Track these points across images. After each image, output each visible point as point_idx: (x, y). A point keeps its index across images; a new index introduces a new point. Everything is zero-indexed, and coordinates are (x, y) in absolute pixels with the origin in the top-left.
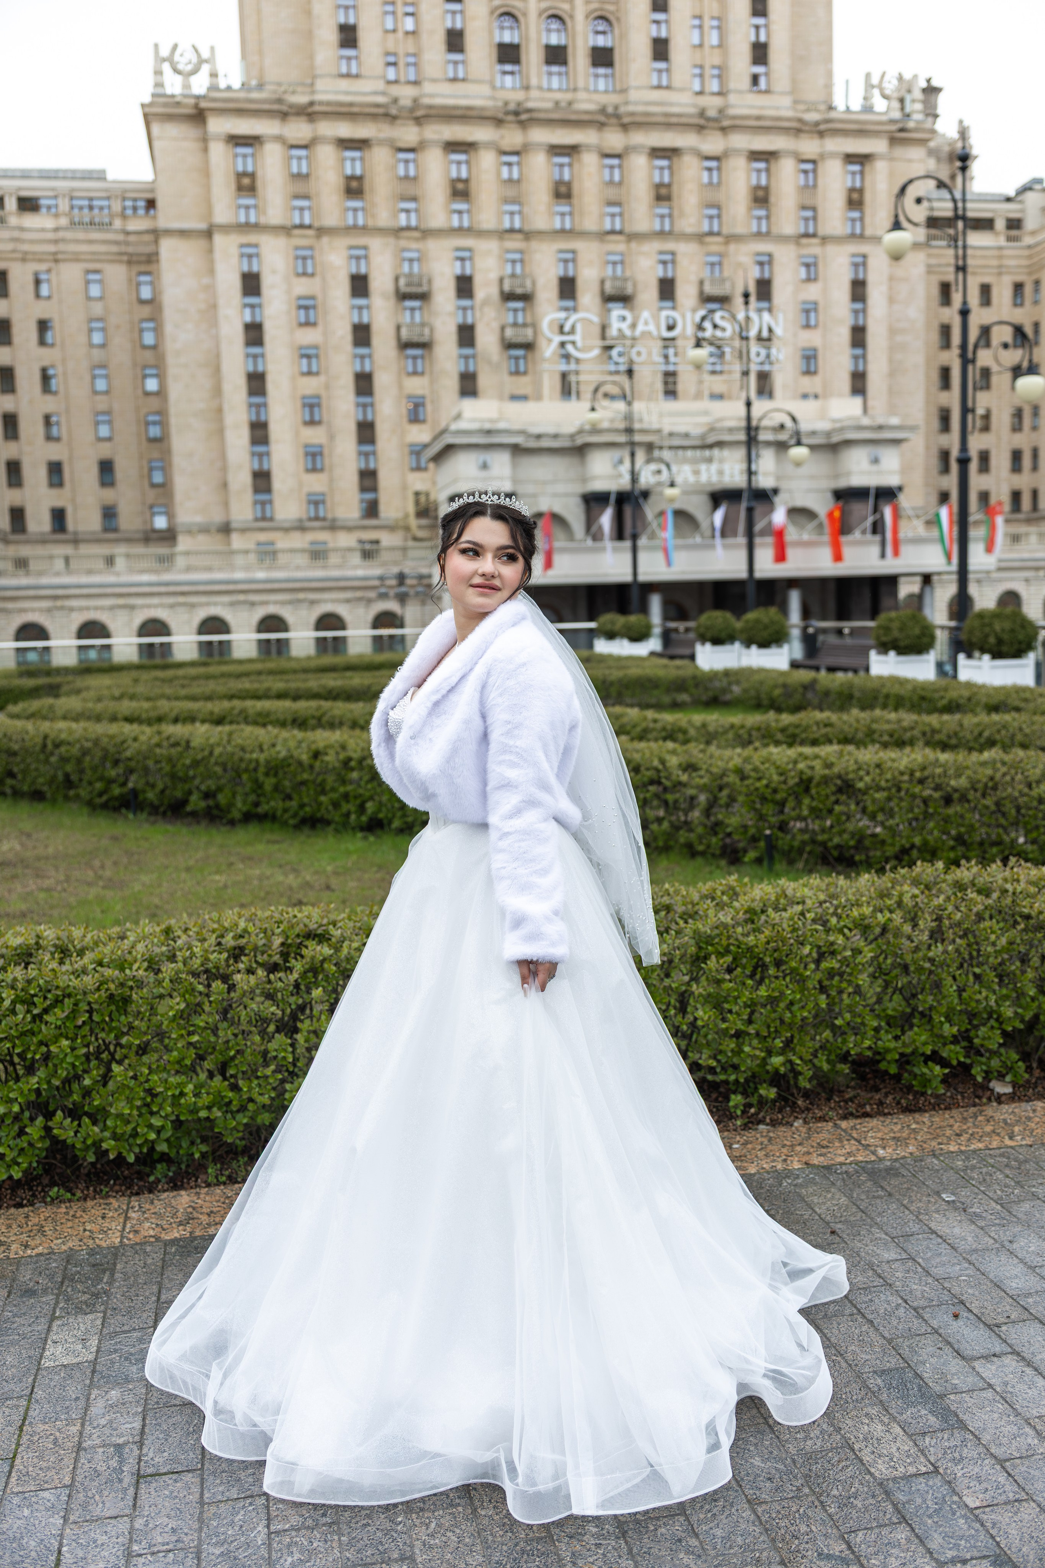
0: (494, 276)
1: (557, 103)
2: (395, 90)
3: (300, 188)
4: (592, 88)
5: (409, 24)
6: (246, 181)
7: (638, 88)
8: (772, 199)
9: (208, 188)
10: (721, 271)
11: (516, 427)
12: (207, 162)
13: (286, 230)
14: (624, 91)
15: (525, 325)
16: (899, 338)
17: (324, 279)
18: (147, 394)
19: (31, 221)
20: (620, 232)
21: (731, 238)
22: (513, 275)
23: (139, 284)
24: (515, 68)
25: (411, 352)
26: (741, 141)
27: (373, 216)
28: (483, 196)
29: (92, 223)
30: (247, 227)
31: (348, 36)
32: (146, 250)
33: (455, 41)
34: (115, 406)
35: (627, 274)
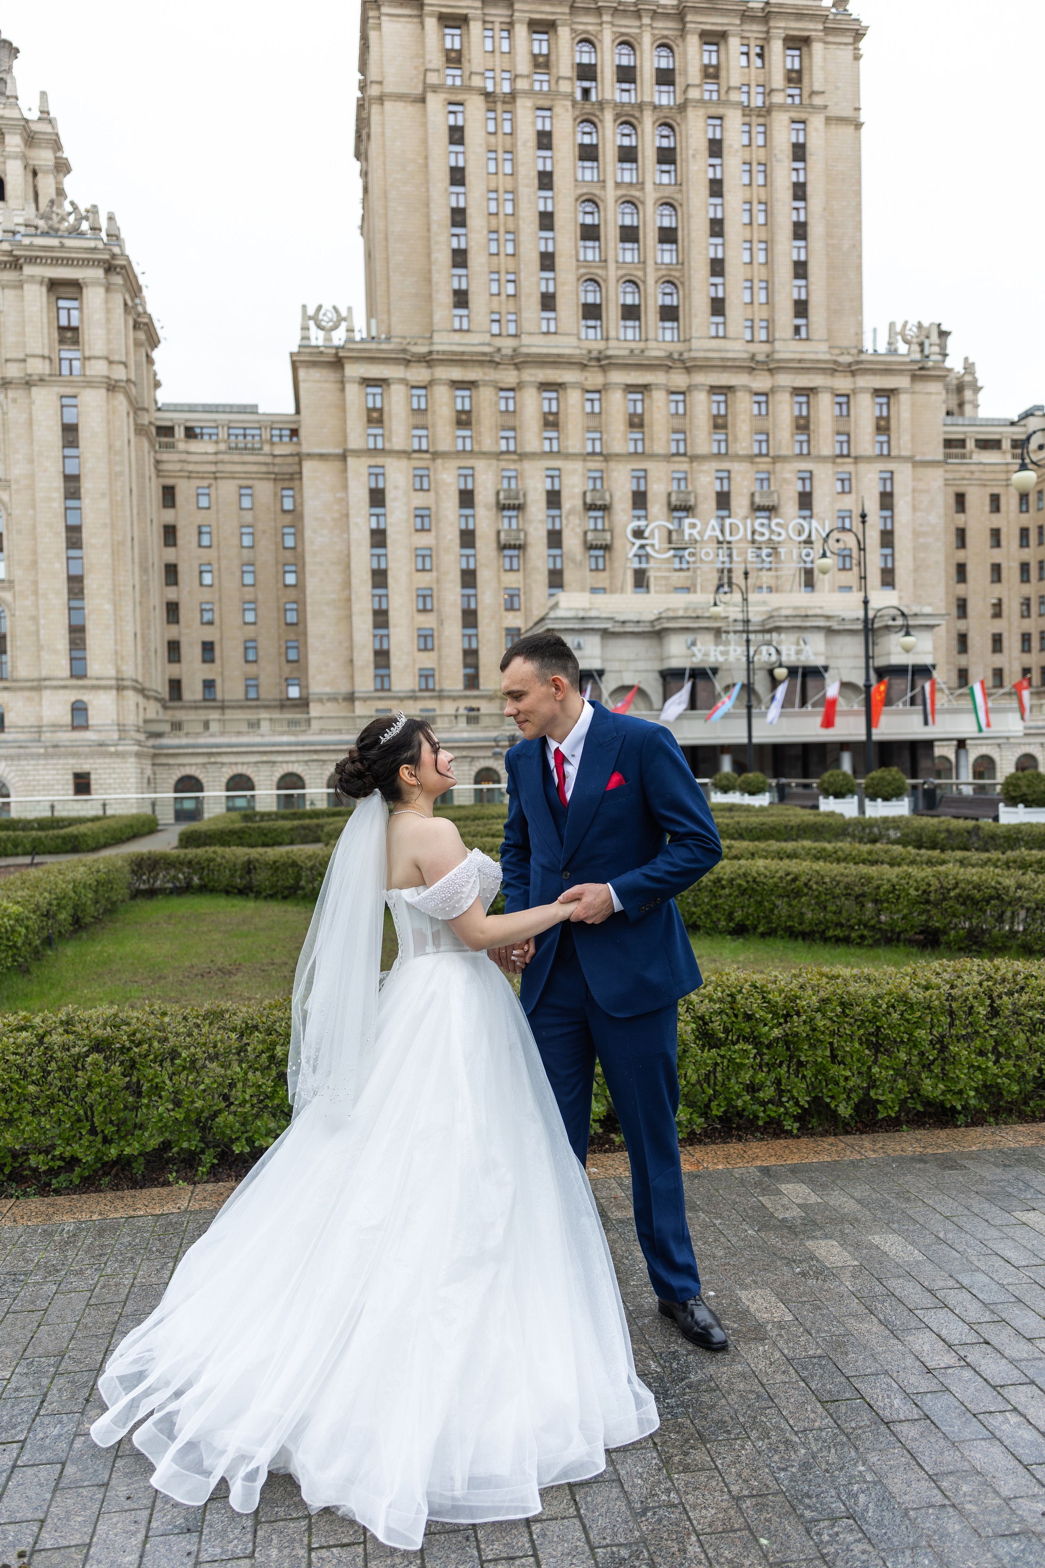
0: (578, 490)
1: (632, 351)
2: (498, 342)
3: (419, 420)
4: (660, 338)
5: (510, 289)
6: (375, 415)
7: (699, 338)
8: (812, 427)
9: (344, 421)
10: (769, 486)
11: (604, 615)
12: (344, 400)
13: (407, 454)
14: (688, 340)
15: (604, 530)
16: (921, 540)
17: (437, 494)
18: (286, 586)
19: (195, 446)
20: (685, 455)
21: (776, 459)
22: (594, 490)
23: (282, 497)
24: (598, 323)
25: (507, 552)
26: (786, 380)
27: (479, 443)
28: (570, 427)
29: (246, 448)
30: (375, 452)
31: (461, 299)
32: (290, 470)
33: (548, 302)
34: (260, 597)
35: (690, 488)
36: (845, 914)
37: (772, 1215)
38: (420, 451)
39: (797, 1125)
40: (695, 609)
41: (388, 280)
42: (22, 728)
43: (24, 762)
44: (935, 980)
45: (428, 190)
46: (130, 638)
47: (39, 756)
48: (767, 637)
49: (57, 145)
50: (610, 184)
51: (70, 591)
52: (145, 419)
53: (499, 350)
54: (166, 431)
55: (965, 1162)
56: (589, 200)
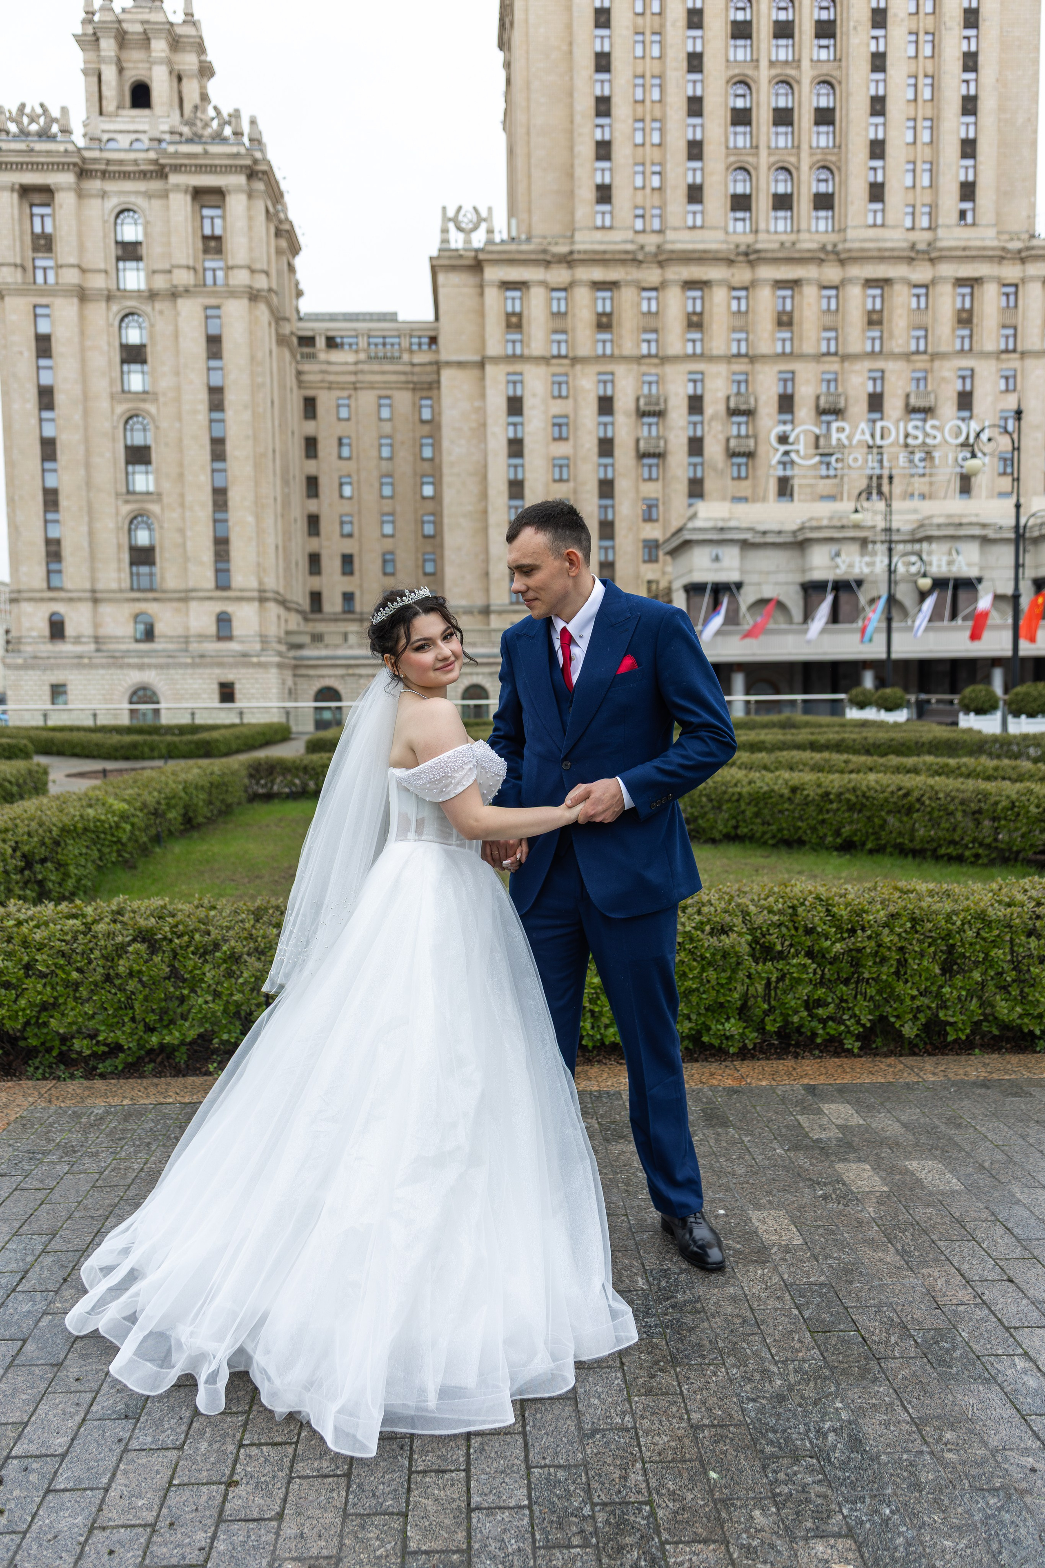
0: (721, 395)
1: (782, 244)
2: (642, 239)
3: (559, 324)
4: (813, 229)
5: (656, 181)
6: (514, 320)
7: (855, 227)
8: (975, 320)
9: (482, 326)
10: (926, 386)
11: (744, 525)
12: (482, 305)
13: (545, 360)
14: (842, 230)
15: (747, 436)
17: (575, 401)
18: (424, 498)
19: (336, 356)
20: (836, 354)
21: (935, 356)
22: (738, 393)
23: (421, 407)
24: (747, 215)
25: (647, 461)
26: (948, 270)
27: (620, 346)
28: (715, 327)
29: (385, 357)
30: (514, 358)
31: (604, 194)
32: (429, 378)
33: (695, 194)
34: (398, 509)
35: (840, 390)
36: (959, 831)
37: (806, 1135)
38: (559, 357)
39: (858, 1044)
40: (840, 519)
41: (529, 176)
42: (170, 639)
43: (172, 671)
44: (1020, 897)
45: (571, 79)
46: (271, 550)
47: (186, 666)
48: (917, 547)
49: (200, 48)
50: (764, 63)
51: (215, 503)
52: (286, 329)
53: (642, 247)
54: (307, 341)
55: (1031, 1090)
56: (741, 82)
